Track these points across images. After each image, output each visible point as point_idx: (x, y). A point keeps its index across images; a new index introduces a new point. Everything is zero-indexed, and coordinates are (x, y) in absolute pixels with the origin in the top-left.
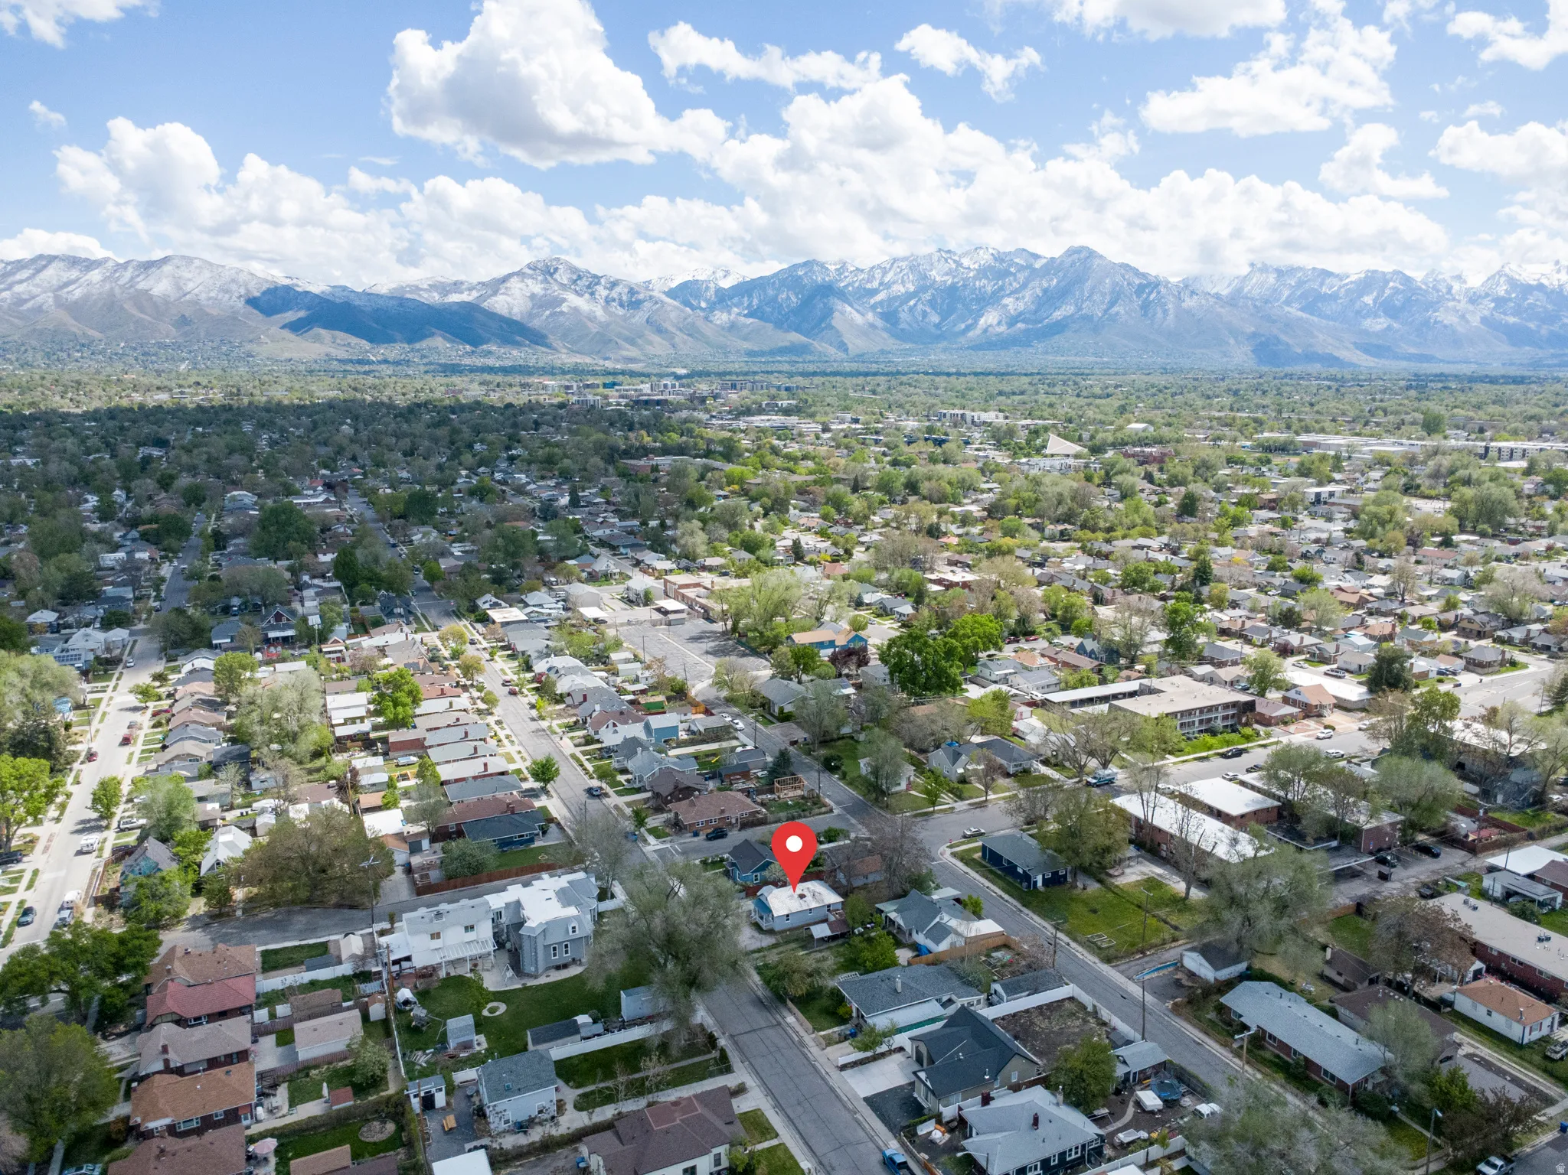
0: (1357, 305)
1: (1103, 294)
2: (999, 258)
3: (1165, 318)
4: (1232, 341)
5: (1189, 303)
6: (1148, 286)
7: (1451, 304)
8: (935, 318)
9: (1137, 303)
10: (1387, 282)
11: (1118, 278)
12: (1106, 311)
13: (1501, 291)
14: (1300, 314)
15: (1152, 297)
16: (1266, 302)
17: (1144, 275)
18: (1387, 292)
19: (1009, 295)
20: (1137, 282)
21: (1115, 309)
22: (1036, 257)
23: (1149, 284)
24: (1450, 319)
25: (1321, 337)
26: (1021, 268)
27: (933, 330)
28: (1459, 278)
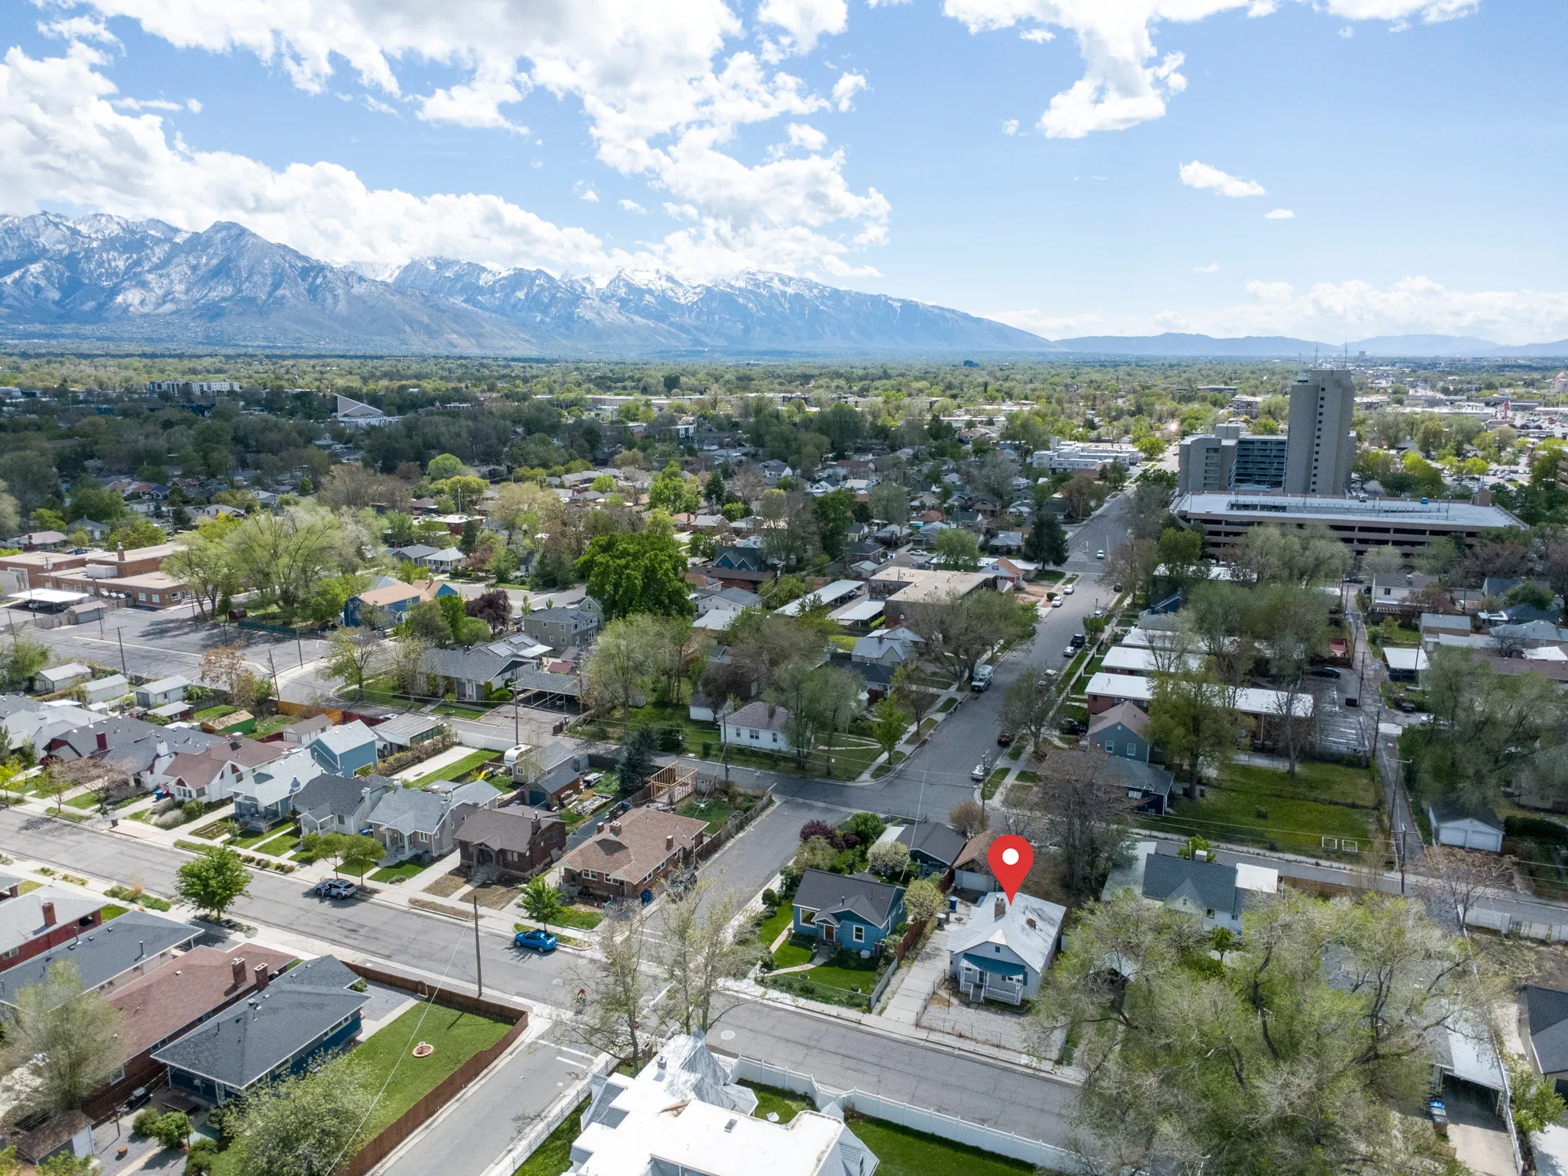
0: (512, 301)
1: (264, 276)
2: (129, 229)
3: (336, 304)
4: (408, 329)
5: (358, 289)
6: (311, 270)
7: (588, 302)
8: (55, 295)
9: (303, 287)
10: (533, 279)
11: (278, 259)
12: (270, 295)
13: (622, 292)
14: (464, 305)
15: (319, 281)
16: (432, 292)
17: (305, 259)
18: (536, 289)
19: (149, 271)
20: (300, 265)
21: (280, 292)
22: (176, 231)
23: (312, 268)
24: (589, 315)
25: (488, 328)
26: (158, 241)
27: (54, 308)
28: (588, 279)
